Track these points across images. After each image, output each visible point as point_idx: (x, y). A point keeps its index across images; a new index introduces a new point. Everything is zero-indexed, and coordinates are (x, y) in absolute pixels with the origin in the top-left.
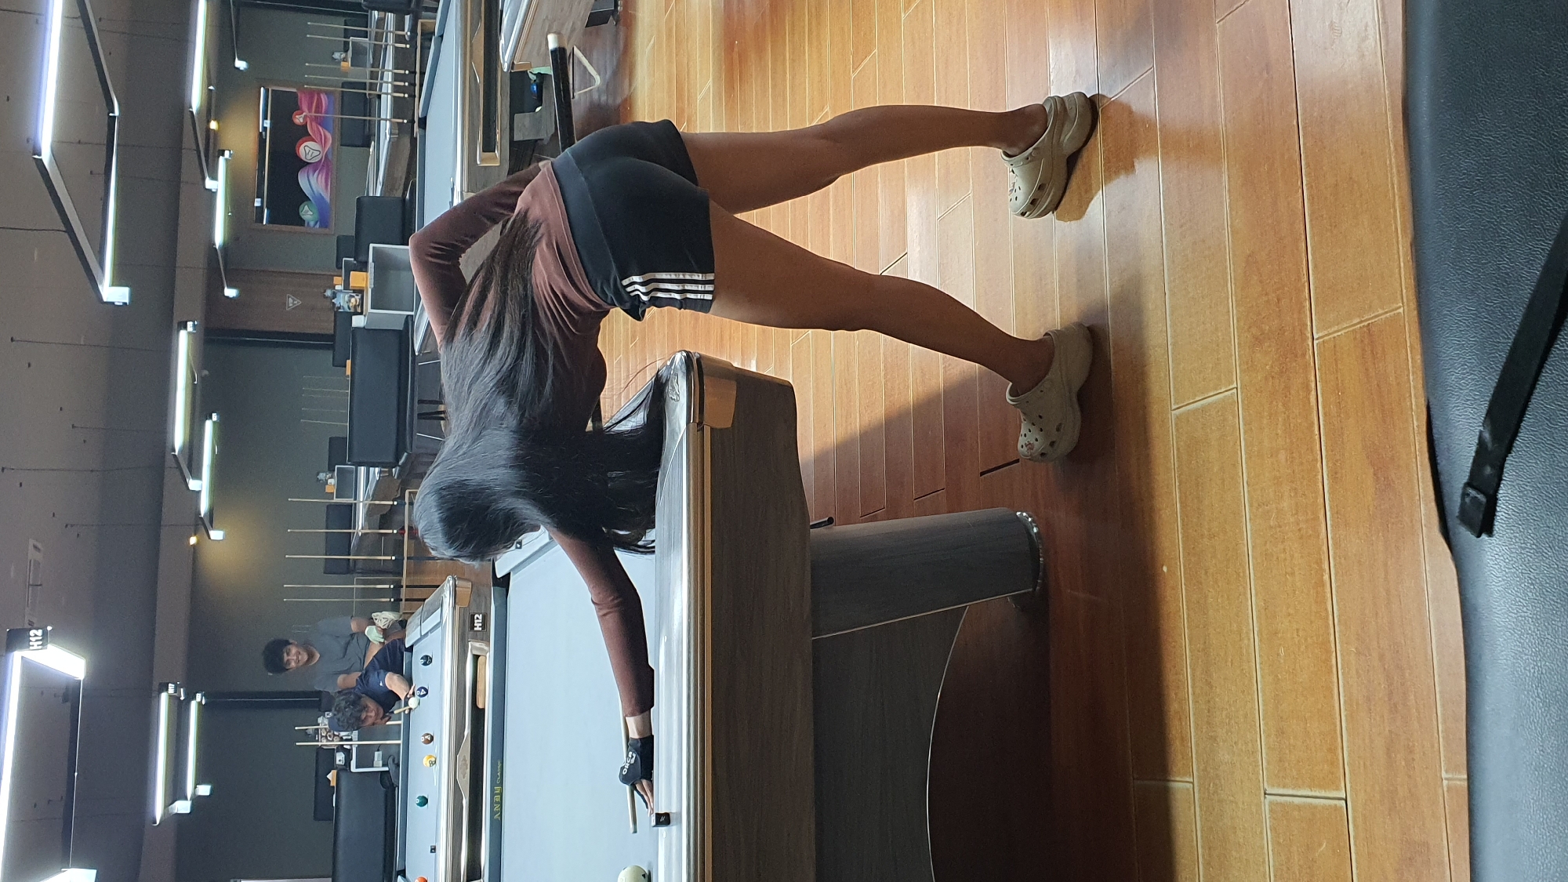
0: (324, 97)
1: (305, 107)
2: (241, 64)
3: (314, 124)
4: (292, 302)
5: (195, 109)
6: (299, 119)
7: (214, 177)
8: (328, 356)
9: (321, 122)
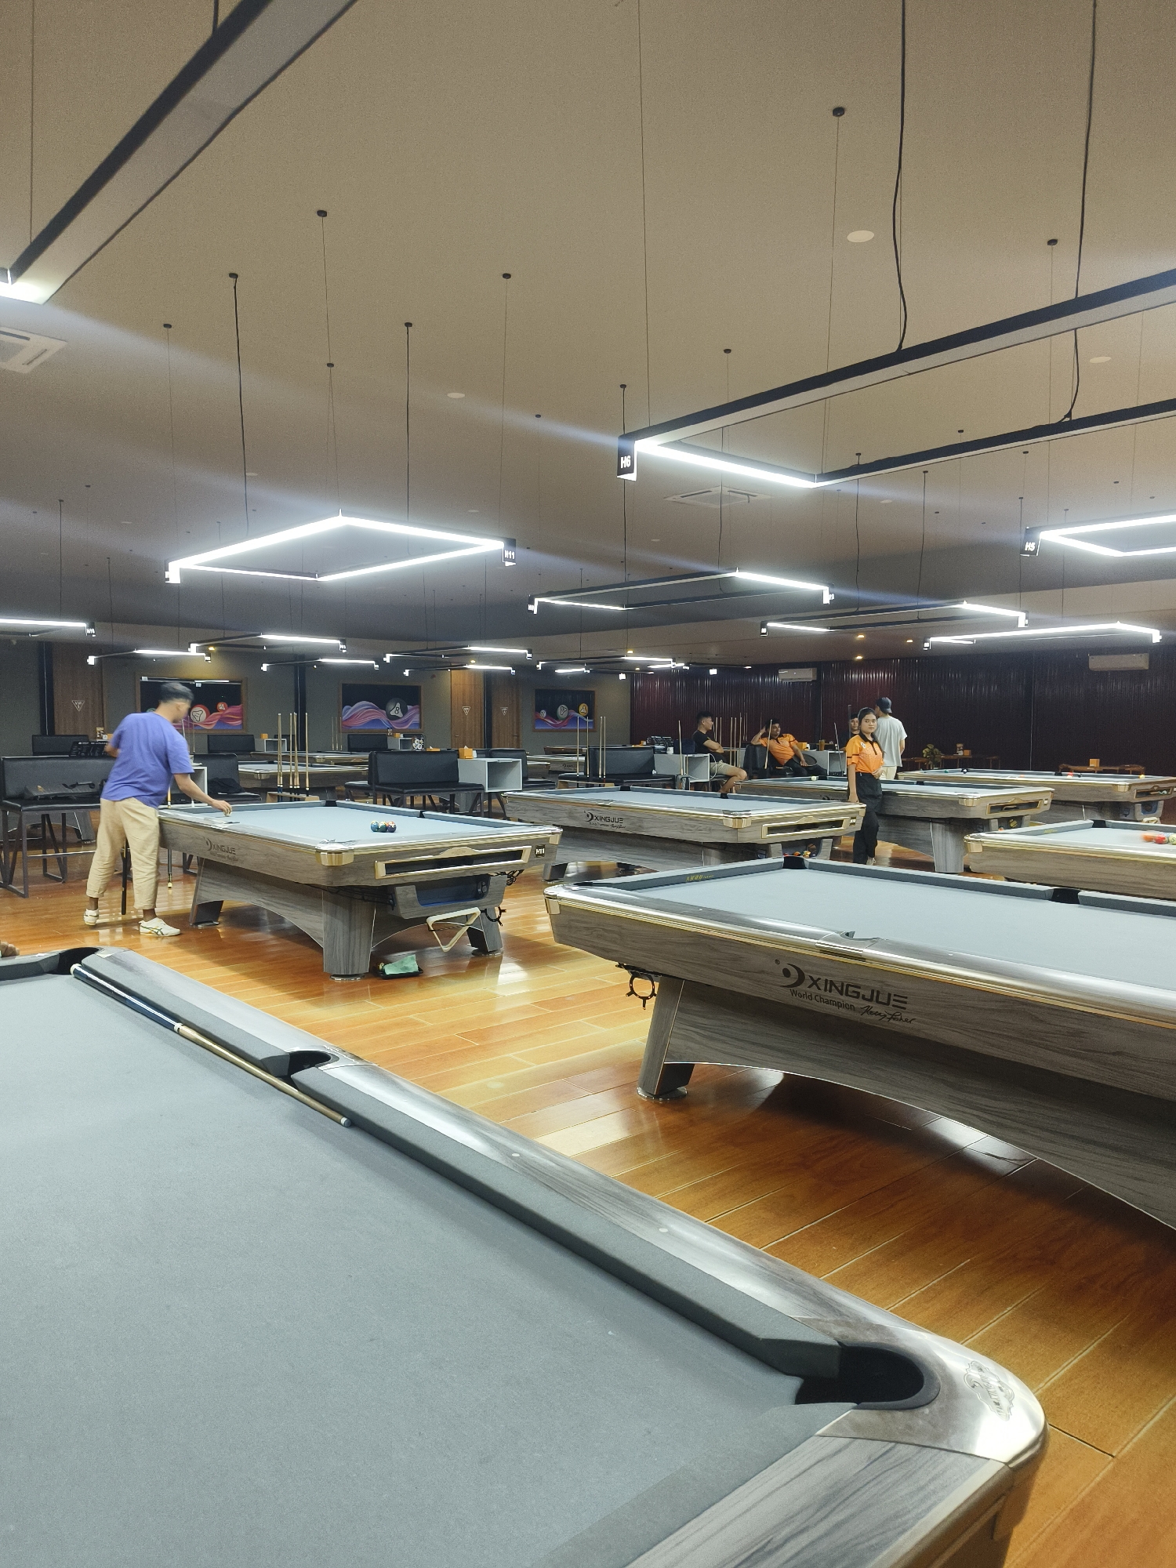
0: (239, 722)
1: (229, 710)
2: (265, 667)
3: (218, 717)
4: (79, 704)
5: (262, 636)
6: (221, 706)
7: (199, 650)
8: (37, 732)
9: (223, 721)
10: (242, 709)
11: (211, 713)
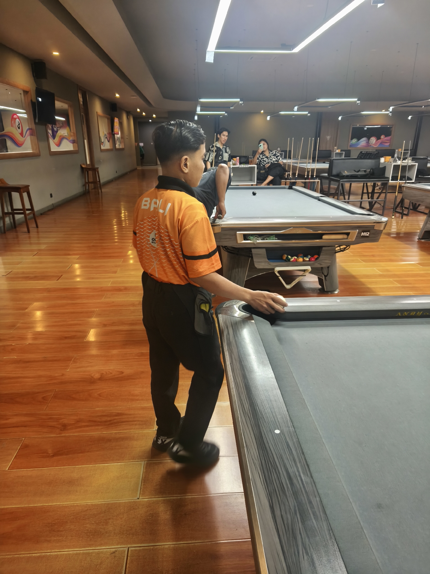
0: (388, 144)
1: (386, 138)
2: (410, 118)
4: (328, 137)
6: (382, 137)
9: (382, 143)
10: (391, 138)
11: (378, 140)
